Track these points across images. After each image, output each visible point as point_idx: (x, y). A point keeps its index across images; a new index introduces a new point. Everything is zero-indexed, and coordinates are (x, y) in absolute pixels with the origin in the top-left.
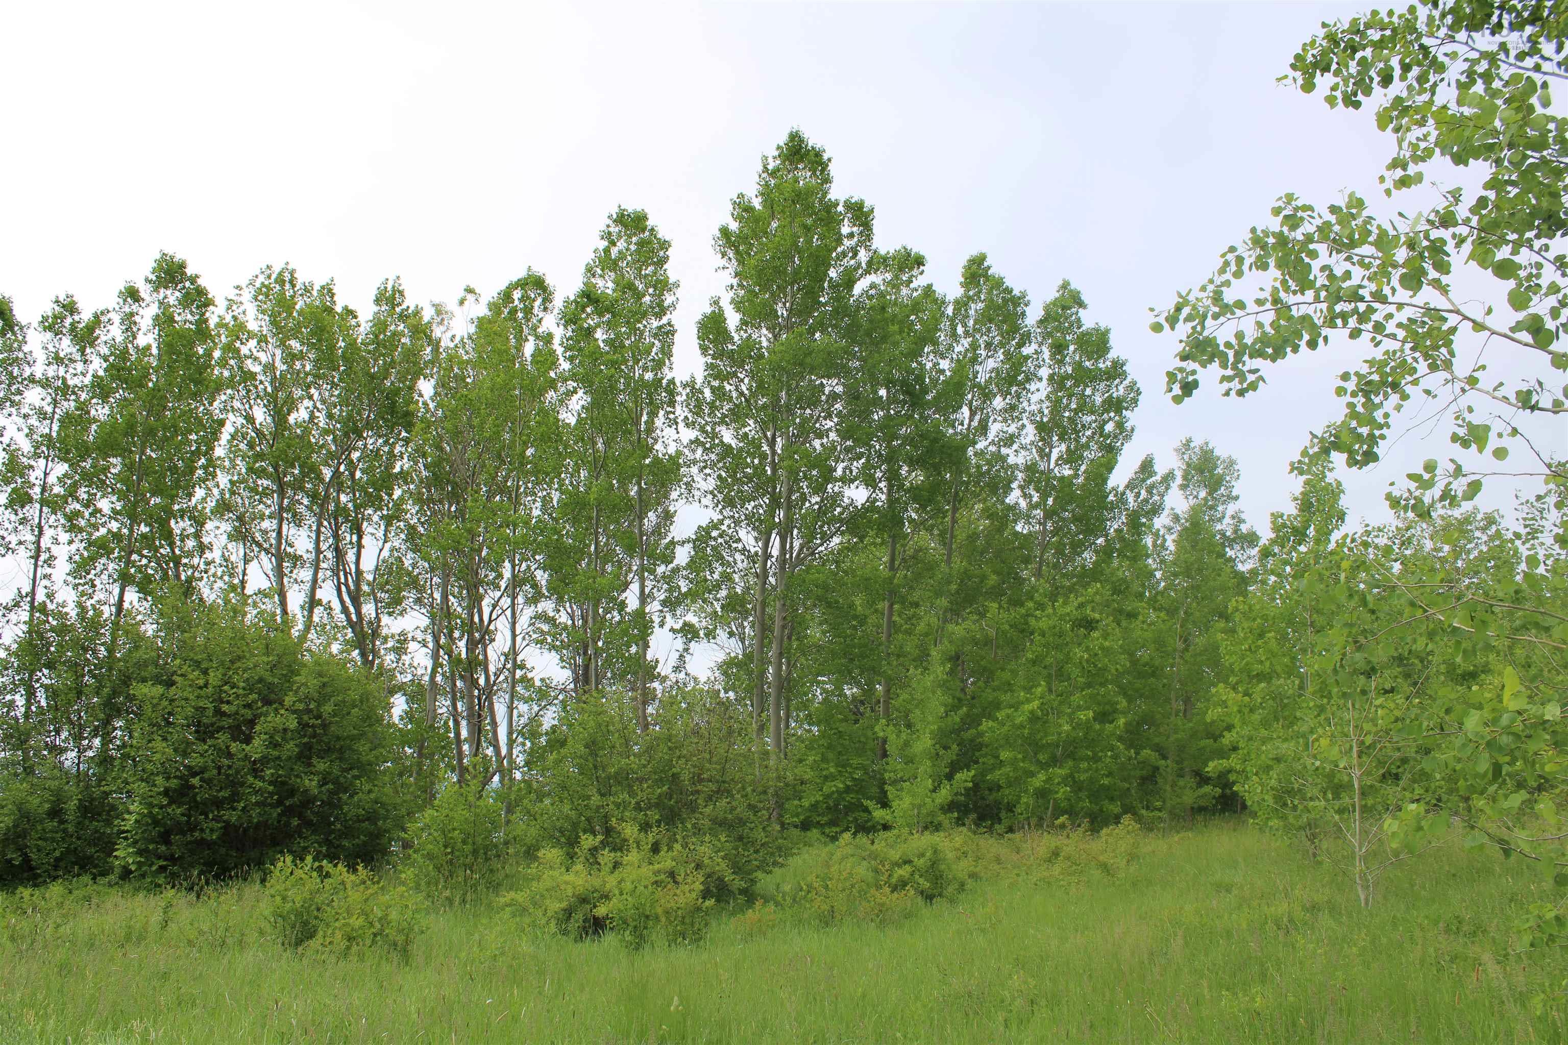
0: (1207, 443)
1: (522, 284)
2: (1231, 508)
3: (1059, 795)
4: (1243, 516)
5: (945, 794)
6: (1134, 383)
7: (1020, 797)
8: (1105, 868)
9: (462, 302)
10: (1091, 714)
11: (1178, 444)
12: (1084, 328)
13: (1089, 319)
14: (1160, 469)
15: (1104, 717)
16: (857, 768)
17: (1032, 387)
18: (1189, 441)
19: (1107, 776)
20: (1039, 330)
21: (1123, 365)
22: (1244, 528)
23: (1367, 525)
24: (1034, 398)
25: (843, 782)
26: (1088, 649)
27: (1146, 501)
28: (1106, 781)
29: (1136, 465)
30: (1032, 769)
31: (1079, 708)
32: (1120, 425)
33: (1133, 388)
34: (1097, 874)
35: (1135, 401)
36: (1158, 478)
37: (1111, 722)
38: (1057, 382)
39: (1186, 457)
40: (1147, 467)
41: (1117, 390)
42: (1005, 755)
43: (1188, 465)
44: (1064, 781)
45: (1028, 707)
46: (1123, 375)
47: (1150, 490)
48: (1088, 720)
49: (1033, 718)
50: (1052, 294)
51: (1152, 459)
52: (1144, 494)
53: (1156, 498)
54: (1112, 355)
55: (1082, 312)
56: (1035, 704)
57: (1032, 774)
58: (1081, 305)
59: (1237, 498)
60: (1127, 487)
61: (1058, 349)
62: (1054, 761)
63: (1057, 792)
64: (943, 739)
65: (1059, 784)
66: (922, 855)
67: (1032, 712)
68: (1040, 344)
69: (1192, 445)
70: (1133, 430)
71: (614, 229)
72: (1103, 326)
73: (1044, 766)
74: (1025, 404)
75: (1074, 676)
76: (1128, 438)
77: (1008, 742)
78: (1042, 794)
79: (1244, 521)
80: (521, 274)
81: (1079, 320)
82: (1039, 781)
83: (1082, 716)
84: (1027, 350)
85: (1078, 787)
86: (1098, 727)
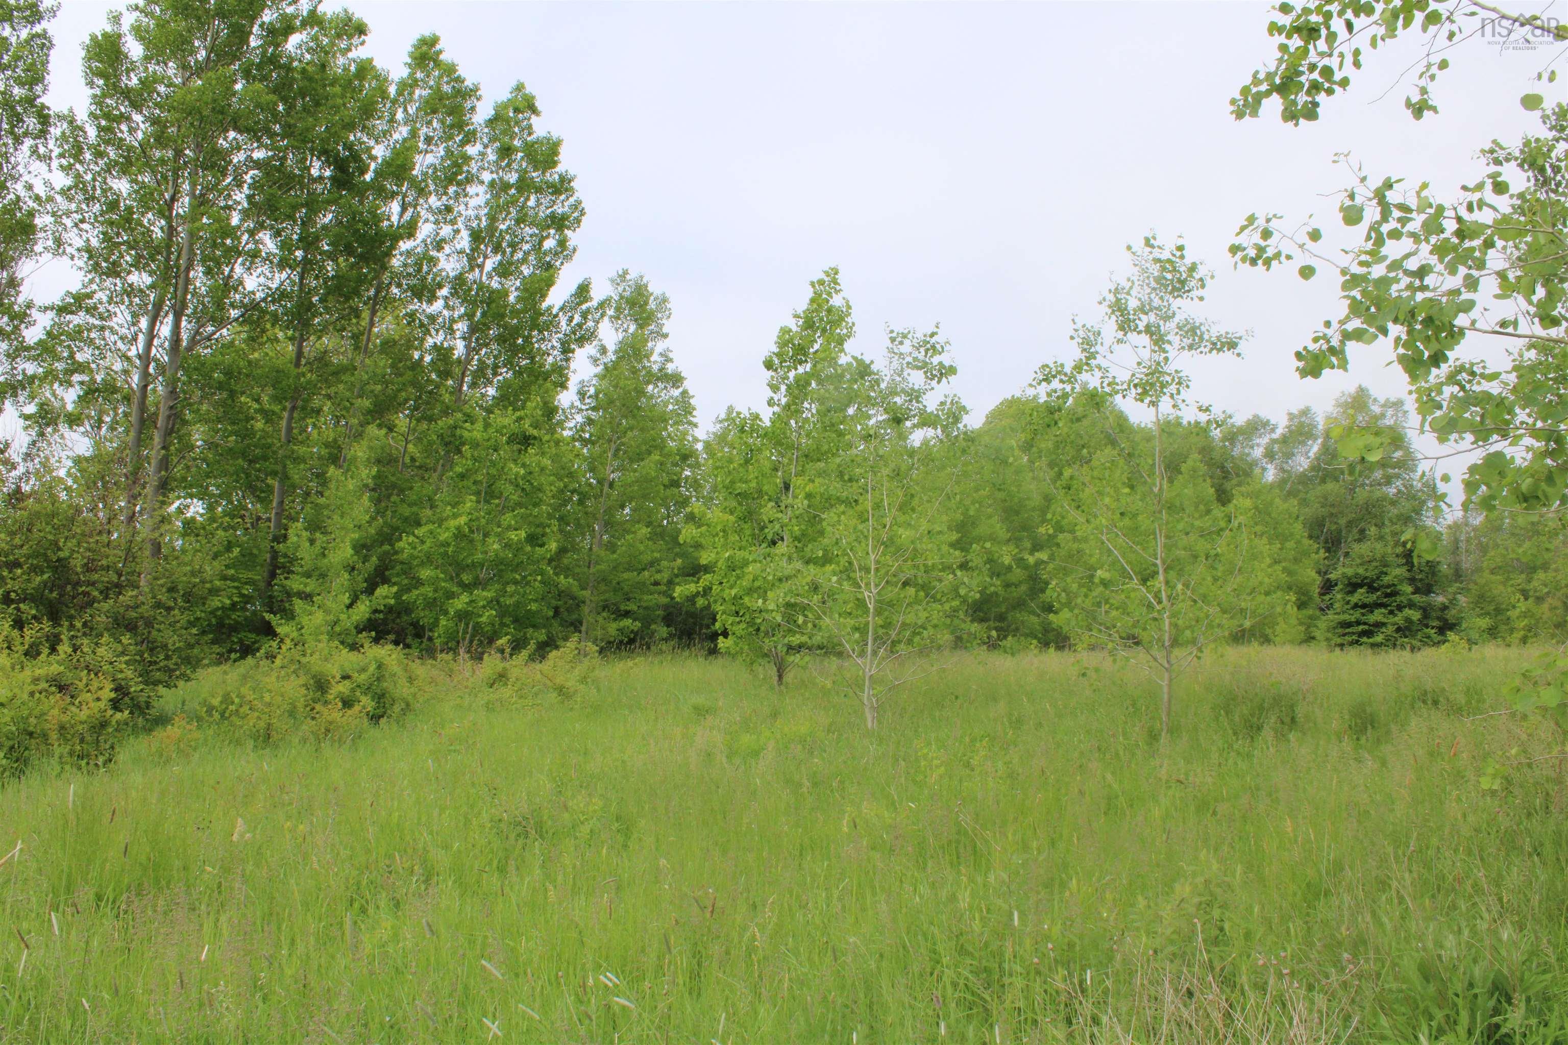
0: (642, 277)
2: (660, 346)
3: (484, 619)
4: (671, 355)
5: (362, 610)
6: (579, 202)
7: (437, 620)
8: (561, 690)
10: (523, 534)
11: (613, 274)
12: (534, 136)
13: (541, 127)
14: (597, 294)
15: (534, 539)
16: (246, 583)
17: (471, 189)
18: (625, 272)
19: (536, 601)
20: (486, 130)
21: (570, 181)
22: (670, 368)
23: (892, 332)
24: (473, 202)
26: (524, 465)
27: (580, 325)
28: (534, 607)
29: (573, 289)
30: (455, 589)
31: (509, 528)
32: (562, 243)
33: (577, 206)
34: (553, 696)
35: (578, 221)
36: (594, 303)
37: (542, 546)
38: (498, 188)
39: (620, 289)
40: (583, 291)
41: (563, 206)
42: (425, 573)
43: (621, 297)
44: (490, 603)
45: (453, 523)
46: (570, 191)
47: (584, 315)
48: (520, 541)
49: (459, 535)
50: (504, 95)
51: (590, 283)
52: (577, 319)
53: (590, 324)
54: (560, 168)
55: (534, 120)
56: (463, 520)
57: (451, 595)
58: (534, 110)
59: (665, 336)
60: (561, 309)
61: (506, 151)
62: (477, 583)
63: (481, 616)
64: (361, 548)
65: (484, 607)
67: (458, 528)
68: (486, 147)
69: (628, 277)
70: (575, 250)
72: (555, 135)
73: (467, 587)
74: (462, 207)
75: (505, 494)
76: (568, 258)
77: (428, 560)
78: (463, 616)
79: (671, 360)
81: (530, 127)
82: (461, 602)
83: (513, 536)
84: (472, 150)
85: (503, 611)
86: (529, 548)
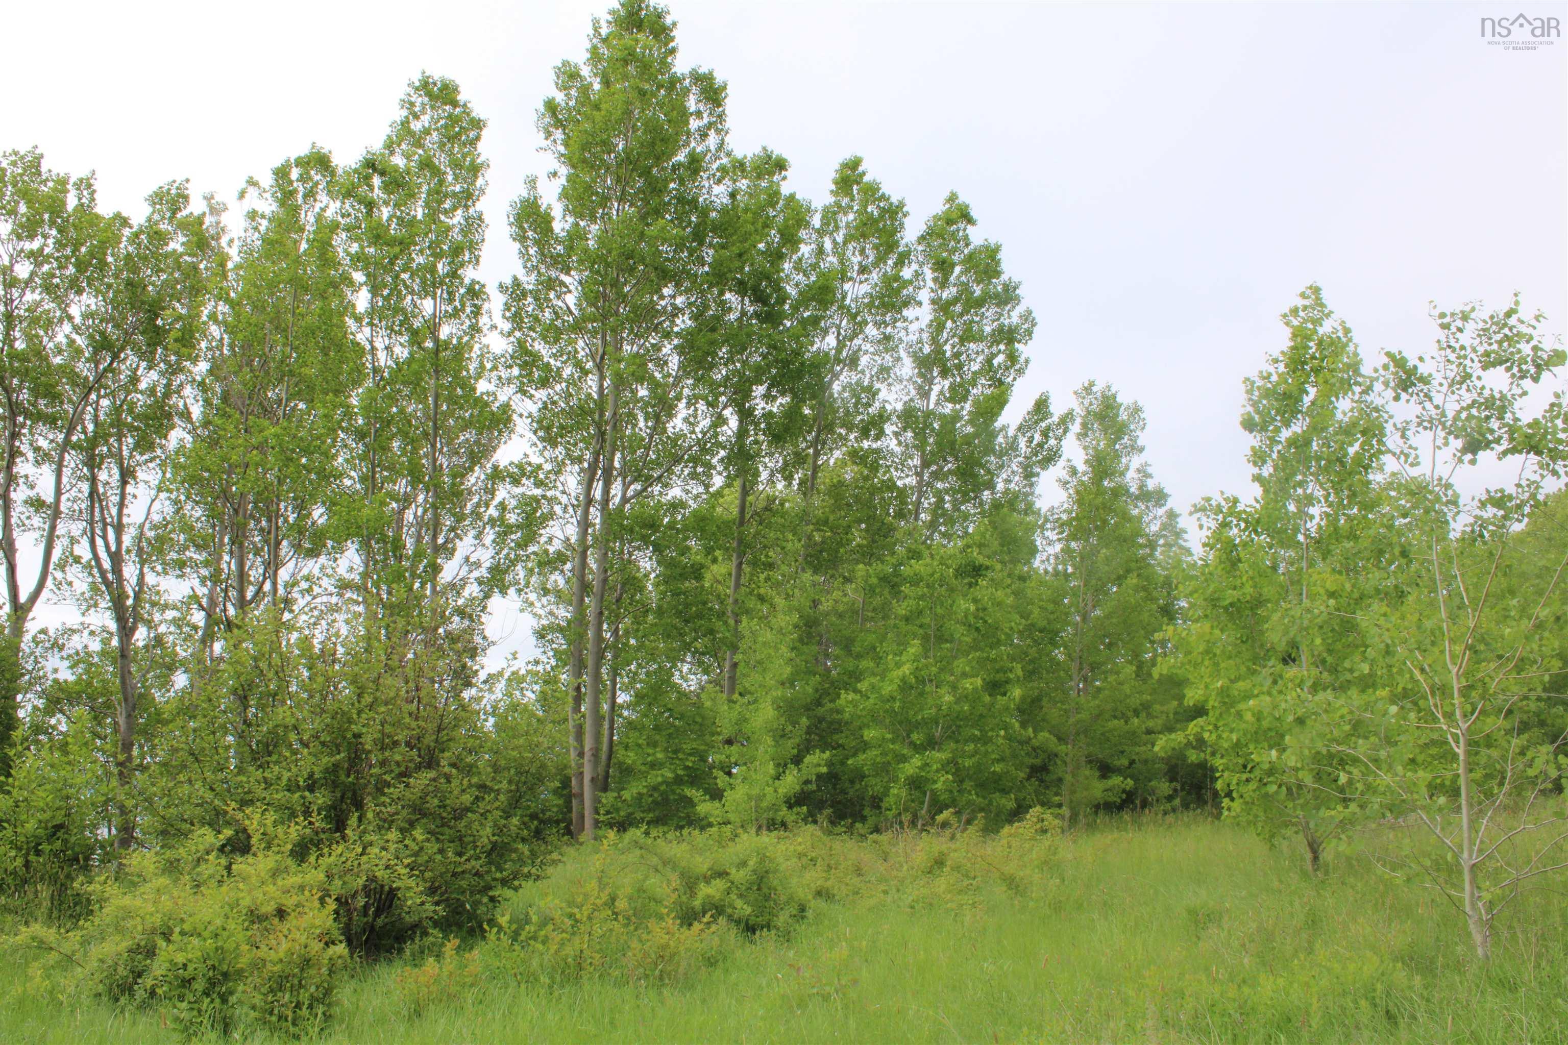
0: (1109, 387)
1: (304, 163)
2: (1136, 462)
3: (939, 785)
4: (1150, 470)
5: (791, 781)
6: (1030, 312)
7: (887, 789)
8: (1013, 884)
9: (242, 195)
10: (979, 682)
11: (1078, 387)
12: (972, 247)
13: (977, 236)
14: (1057, 409)
15: (995, 687)
16: (690, 755)
17: (909, 313)
18: (1091, 384)
19: (998, 761)
20: (920, 248)
21: (1015, 289)
22: (1151, 485)
24: (914, 327)
25: (674, 771)
26: (975, 601)
27: (1041, 445)
28: (998, 768)
29: (1030, 405)
30: (905, 751)
31: (965, 675)
32: (1012, 357)
33: (1027, 316)
34: (1000, 892)
35: (1029, 333)
36: (1055, 419)
37: (1005, 694)
38: (940, 307)
39: (1086, 402)
40: (1041, 407)
41: (1009, 317)
42: (870, 734)
43: (1088, 412)
44: (945, 766)
45: (897, 674)
46: (1017, 300)
47: (1045, 435)
48: (975, 690)
49: (905, 687)
50: (937, 208)
51: (1048, 398)
52: (1037, 438)
53: (1052, 442)
54: (1004, 277)
55: (970, 229)
56: (906, 669)
57: (904, 759)
58: (970, 221)
59: (1141, 450)
60: (1019, 429)
61: (943, 267)
62: (931, 744)
63: (935, 782)
64: (789, 710)
65: (937, 771)
66: (744, 864)
67: (903, 680)
68: (921, 265)
69: (1094, 389)
70: (1027, 361)
71: (419, 100)
72: (992, 241)
73: (919, 749)
74: (902, 334)
75: (957, 636)
76: (1020, 372)
77: (875, 719)
78: (916, 784)
79: (1150, 476)
80: (303, 150)
81: (966, 237)
82: (912, 766)
83: (968, 684)
84: (907, 273)
85: (960, 776)
86: (987, 699)
